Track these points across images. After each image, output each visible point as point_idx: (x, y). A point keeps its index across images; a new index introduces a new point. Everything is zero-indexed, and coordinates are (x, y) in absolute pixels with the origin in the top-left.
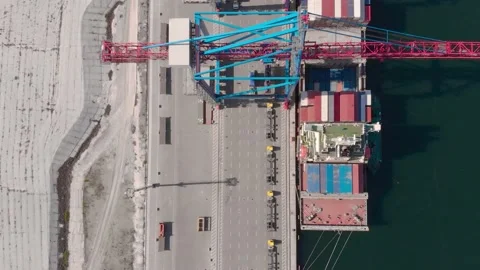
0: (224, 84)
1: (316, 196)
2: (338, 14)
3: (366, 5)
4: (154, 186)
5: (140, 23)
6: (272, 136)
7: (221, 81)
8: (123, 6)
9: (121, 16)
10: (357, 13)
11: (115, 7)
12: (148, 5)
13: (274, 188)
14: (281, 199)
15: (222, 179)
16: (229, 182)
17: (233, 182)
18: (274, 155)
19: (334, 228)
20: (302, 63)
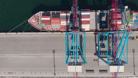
0: (104, 54)
3: (85, 11)
4: (134, 74)
7: (103, 55)
10: (89, 13)
13: (135, 38)
15: (133, 54)
16: (134, 52)
17: (134, 51)
20: (99, 30)
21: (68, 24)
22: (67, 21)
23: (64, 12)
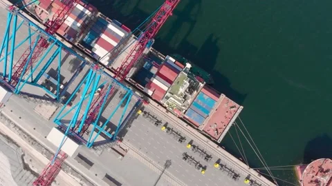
0: (109, 130)
1: (206, 122)
2: (115, 44)
3: (121, 26)
5: (42, 153)
6: (158, 123)
7: (106, 130)
8: (26, 155)
9: (31, 160)
10: (121, 34)
11: (23, 160)
12: (35, 141)
13: (187, 142)
14: (196, 142)
15: (163, 168)
17: (168, 164)
18: (169, 129)
19: (230, 125)
20: (128, 79)
21: (75, 28)
22: (77, 20)
23: (83, 4)
